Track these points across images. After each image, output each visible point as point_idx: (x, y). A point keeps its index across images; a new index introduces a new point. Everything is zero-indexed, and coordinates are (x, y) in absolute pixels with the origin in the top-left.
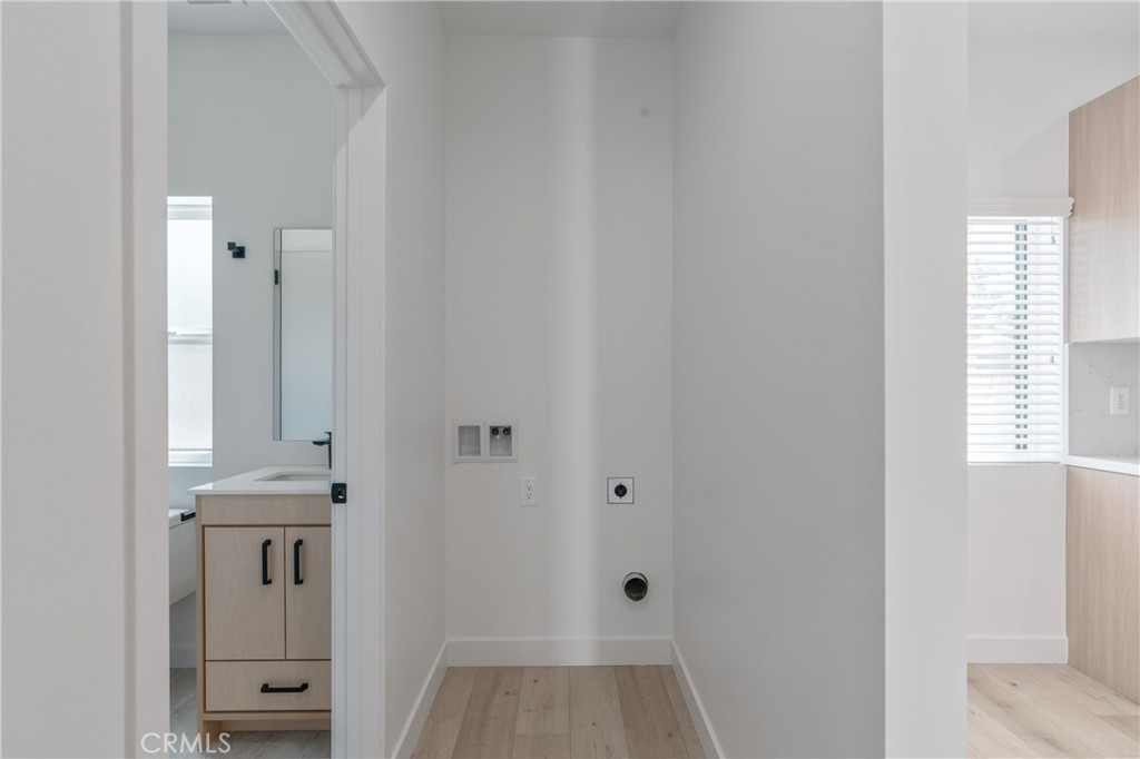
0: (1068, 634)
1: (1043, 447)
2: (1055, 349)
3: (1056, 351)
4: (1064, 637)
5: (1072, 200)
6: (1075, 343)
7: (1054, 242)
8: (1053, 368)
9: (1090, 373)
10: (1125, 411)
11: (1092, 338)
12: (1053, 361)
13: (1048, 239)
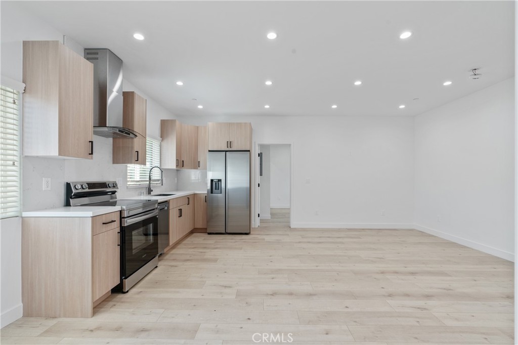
0: (23, 302)
1: (9, 210)
2: (15, 158)
3: (17, 160)
4: (21, 304)
5: (24, 85)
6: (26, 156)
7: (14, 103)
8: (13, 168)
9: (34, 171)
10: (49, 189)
11: (34, 154)
12: (14, 165)
13: (11, 100)
